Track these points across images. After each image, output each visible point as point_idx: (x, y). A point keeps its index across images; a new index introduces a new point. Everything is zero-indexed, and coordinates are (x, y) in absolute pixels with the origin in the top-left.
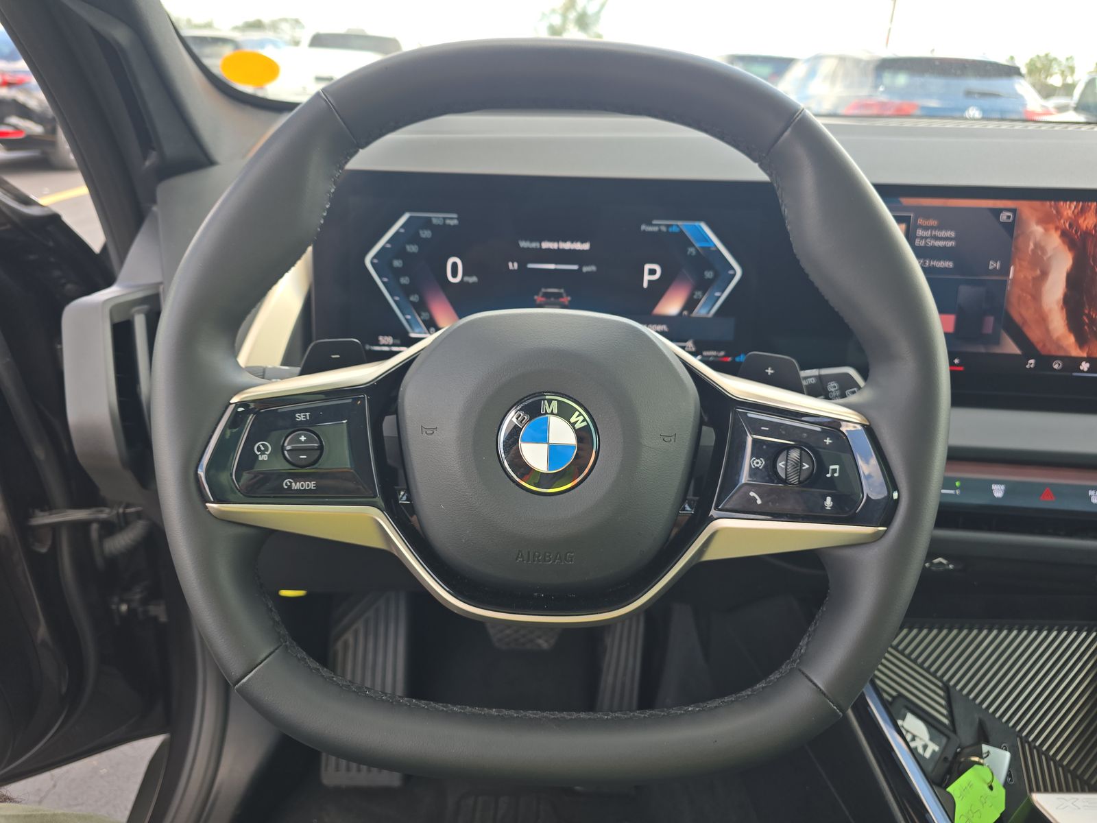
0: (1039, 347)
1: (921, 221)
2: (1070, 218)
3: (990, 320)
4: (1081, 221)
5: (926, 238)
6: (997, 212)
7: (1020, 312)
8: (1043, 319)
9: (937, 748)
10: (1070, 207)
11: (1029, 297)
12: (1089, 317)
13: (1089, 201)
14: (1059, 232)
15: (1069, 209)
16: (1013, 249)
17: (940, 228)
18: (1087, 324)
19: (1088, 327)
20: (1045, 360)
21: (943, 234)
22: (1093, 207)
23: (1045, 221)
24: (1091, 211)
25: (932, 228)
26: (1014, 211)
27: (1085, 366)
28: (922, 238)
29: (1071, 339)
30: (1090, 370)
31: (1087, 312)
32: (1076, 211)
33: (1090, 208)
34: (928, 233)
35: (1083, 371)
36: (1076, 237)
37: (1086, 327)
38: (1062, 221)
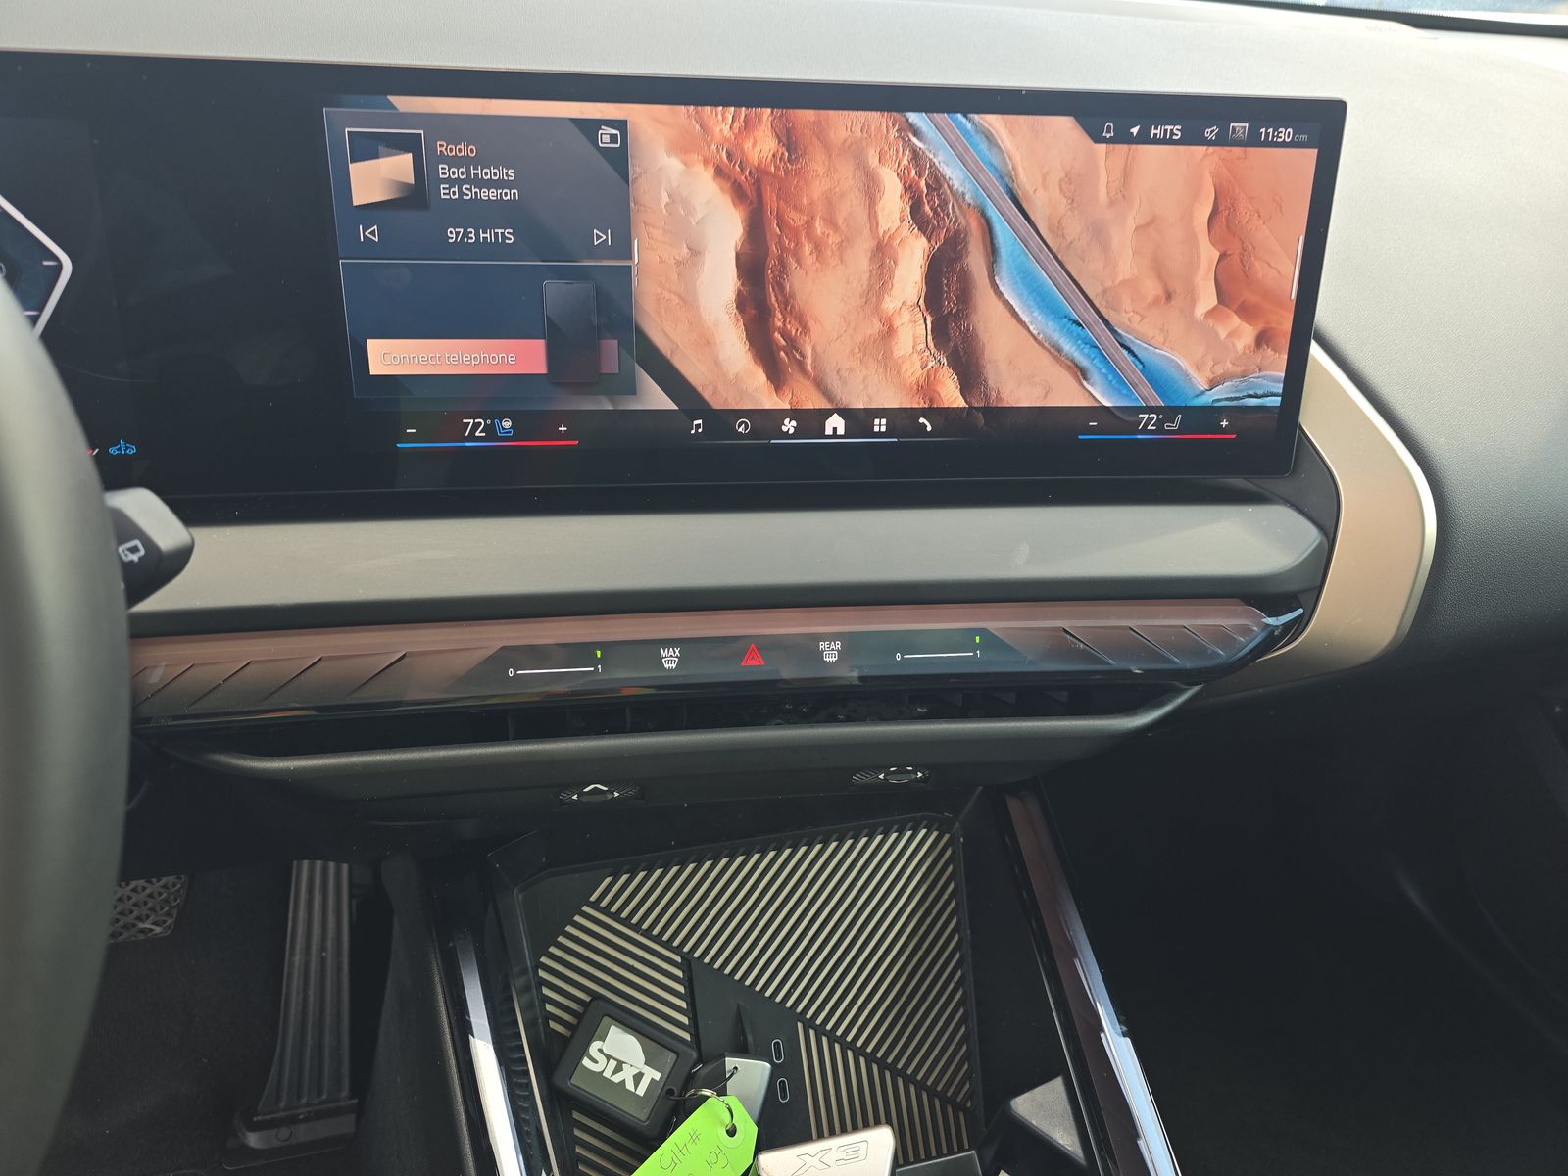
0: (706, 395)
1: (442, 147)
2: (726, 140)
3: (611, 346)
4: (748, 145)
5: (459, 182)
6: (589, 127)
7: (662, 330)
8: (706, 342)
9: (657, 1076)
10: (724, 118)
11: (676, 300)
12: (785, 335)
13: (757, 106)
14: (712, 170)
15: (722, 120)
16: (632, 204)
17: (481, 161)
18: (783, 348)
19: (787, 354)
20: (721, 420)
21: (491, 173)
22: (765, 117)
23: (683, 147)
24: (763, 127)
25: (465, 161)
26: (621, 125)
27: (789, 426)
28: (451, 182)
29: (761, 377)
30: (797, 434)
31: (779, 324)
32: (736, 125)
33: (761, 121)
34: (460, 173)
35: (786, 435)
36: (743, 178)
37: (782, 353)
38: (714, 147)
